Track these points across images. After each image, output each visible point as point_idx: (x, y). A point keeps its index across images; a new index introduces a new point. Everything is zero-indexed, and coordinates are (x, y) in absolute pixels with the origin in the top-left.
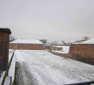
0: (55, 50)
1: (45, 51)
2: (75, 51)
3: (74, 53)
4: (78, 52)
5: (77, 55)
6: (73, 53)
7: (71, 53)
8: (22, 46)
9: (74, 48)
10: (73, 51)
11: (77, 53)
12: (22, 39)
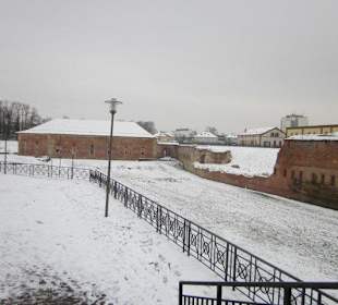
0: (202, 162)
1: (162, 164)
2: (302, 169)
3: (301, 173)
4: (318, 172)
5: (314, 182)
6: (293, 173)
7: (285, 175)
8: (74, 145)
9: (299, 156)
10: (295, 168)
11: (314, 175)
12: (65, 118)
